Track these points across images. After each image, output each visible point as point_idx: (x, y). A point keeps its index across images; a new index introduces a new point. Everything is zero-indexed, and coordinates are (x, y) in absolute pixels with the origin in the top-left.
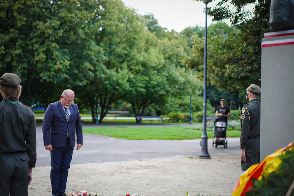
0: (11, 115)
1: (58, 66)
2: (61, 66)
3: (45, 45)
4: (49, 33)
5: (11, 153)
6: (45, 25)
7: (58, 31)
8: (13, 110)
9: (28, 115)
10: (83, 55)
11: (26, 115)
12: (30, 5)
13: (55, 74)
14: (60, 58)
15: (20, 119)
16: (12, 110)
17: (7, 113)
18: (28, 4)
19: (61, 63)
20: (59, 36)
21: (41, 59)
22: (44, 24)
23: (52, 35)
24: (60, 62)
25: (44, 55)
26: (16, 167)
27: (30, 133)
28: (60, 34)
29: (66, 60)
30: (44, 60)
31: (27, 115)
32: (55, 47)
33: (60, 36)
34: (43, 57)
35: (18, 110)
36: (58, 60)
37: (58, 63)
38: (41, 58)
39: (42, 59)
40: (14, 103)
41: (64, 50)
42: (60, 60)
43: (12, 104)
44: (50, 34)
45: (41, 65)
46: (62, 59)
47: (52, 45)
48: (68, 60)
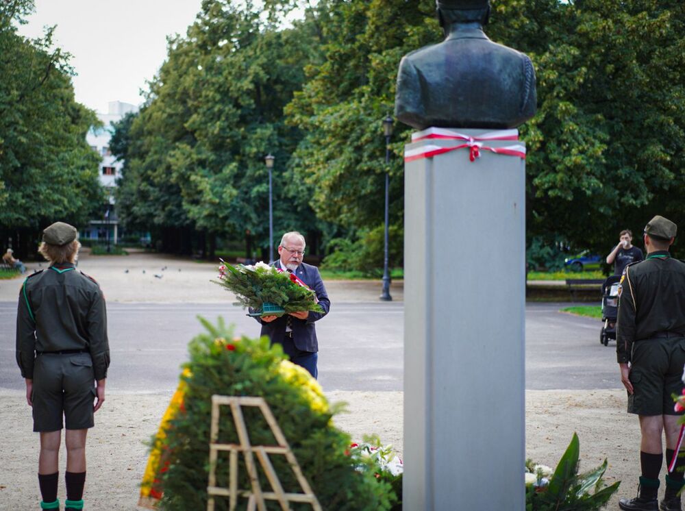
0: (54, 290)
1: (573, 158)
2: (579, 159)
3: (543, 109)
4: (549, 78)
5: (57, 352)
6: (541, 59)
7: (576, 72)
8: (59, 282)
9: (84, 292)
10: (646, 124)
11: (79, 291)
12: (506, 12)
13: (566, 178)
14: (580, 137)
15: (69, 297)
16: (58, 284)
17: (48, 287)
18: (501, 12)
19: (582, 152)
20: (576, 82)
21: (530, 143)
22: (538, 58)
23: (560, 83)
24: (581, 148)
25: (539, 132)
26: (63, 376)
27: (91, 321)
28: (578, 78)
29: (597, 144)
30: (538, 145)
31: (82, 291)
32: (566, 112)
33: (579, 83)
34: (536, 139)
35: (67, 283)
36: (576, 144)
37: (574, 151)
38: (532, 141)
39: (534, 142)
40: (60, 272)
41: (594, 117)
42: (580, 144)
43: (58, 272)
44: (553, 81)
45: (533, 157)
46: (586, 142)
47: (559, 108)
48: (602, 142)
